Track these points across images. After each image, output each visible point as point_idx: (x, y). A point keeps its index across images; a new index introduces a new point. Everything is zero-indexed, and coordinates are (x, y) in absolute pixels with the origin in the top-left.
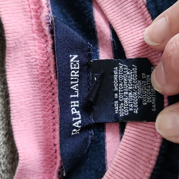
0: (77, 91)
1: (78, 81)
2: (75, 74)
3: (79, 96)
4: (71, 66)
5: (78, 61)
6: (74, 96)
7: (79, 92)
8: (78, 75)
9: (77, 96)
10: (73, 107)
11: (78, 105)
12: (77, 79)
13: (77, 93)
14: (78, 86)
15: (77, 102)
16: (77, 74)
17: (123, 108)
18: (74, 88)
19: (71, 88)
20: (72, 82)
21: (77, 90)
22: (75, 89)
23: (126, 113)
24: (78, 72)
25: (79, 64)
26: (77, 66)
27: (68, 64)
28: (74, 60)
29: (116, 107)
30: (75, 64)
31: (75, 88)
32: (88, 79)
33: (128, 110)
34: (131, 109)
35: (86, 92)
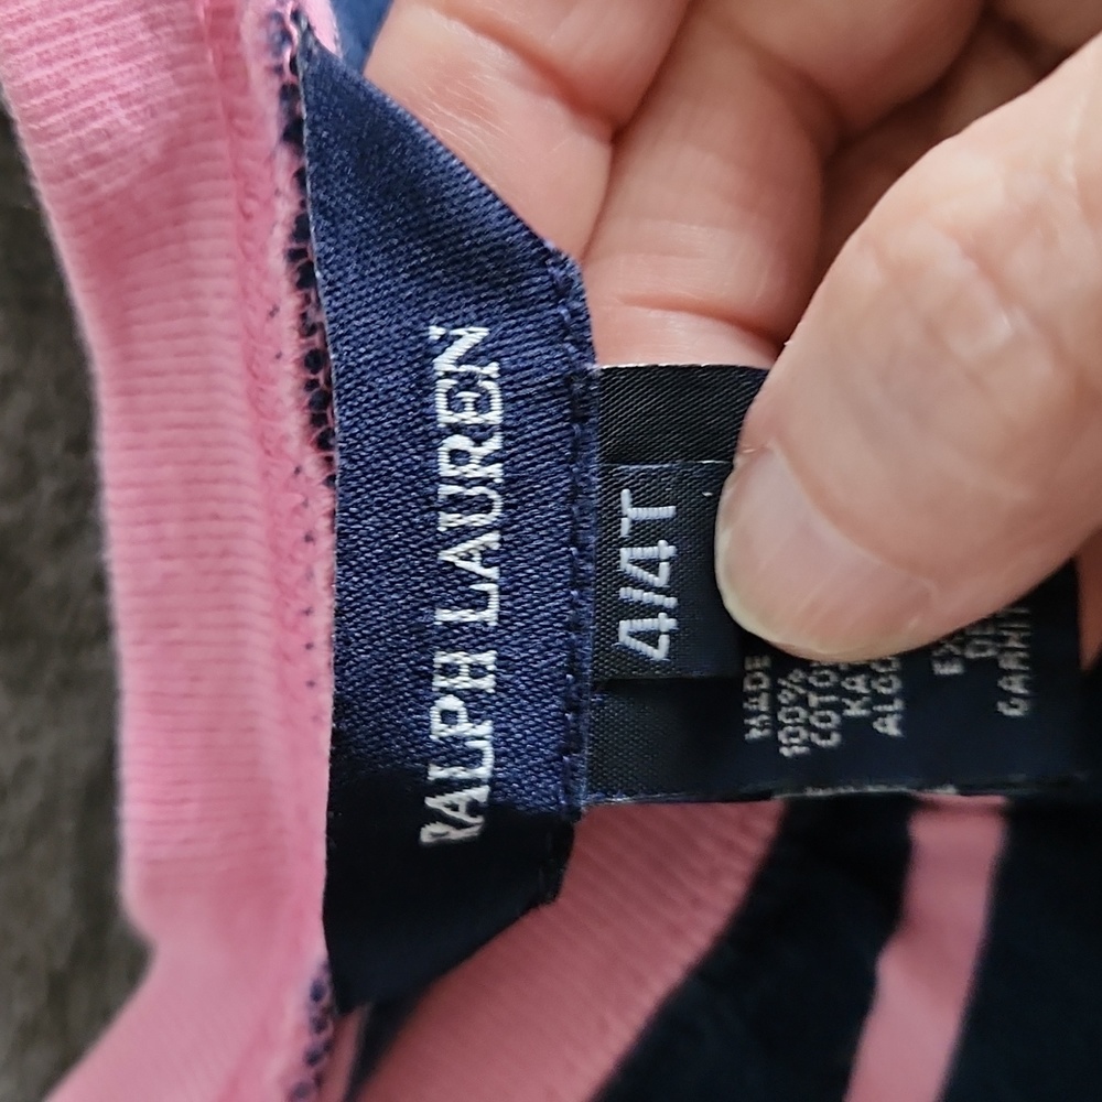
0: (489, 580)
1: (496, 512)
2: (476, 460)
3: (501, 617)
4: (441, 401)
5: (493, 369)
6: (468, 616)
7: (501, 591)
8: (495, 470)
9: (490, 615)
10: (445, 691)
11: (487, 683)
12: (493, 495)
13: (486, 594)
14: (496, 547)
15: (488, 658)
16: (487, 461)
17: (802, 701)
18: (469, 558)
19: (447, 556)
20: (448, 520)
21: (493, 572)
22: (475, 566)
23: (825, 735)
24: (494, 444)
25: (502, 388)
26: (482, 405)
27: (420, 386)
28: (459, 362)
29: (757, 694)
30: (468, 388)
31: (477, 557)
32: (572, 499)
33: (835, 717)
34: (855, 710)
35: (554, 590)
